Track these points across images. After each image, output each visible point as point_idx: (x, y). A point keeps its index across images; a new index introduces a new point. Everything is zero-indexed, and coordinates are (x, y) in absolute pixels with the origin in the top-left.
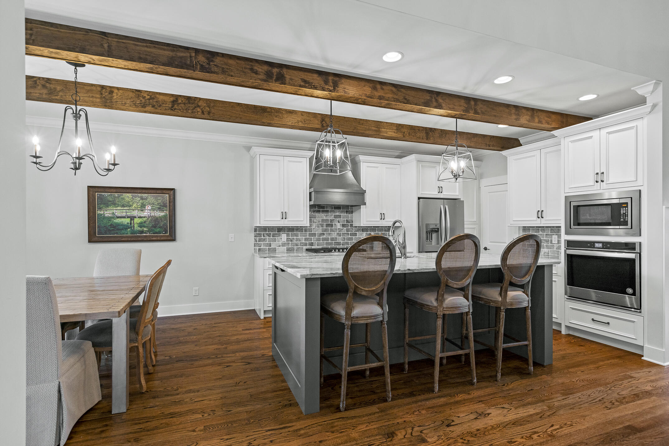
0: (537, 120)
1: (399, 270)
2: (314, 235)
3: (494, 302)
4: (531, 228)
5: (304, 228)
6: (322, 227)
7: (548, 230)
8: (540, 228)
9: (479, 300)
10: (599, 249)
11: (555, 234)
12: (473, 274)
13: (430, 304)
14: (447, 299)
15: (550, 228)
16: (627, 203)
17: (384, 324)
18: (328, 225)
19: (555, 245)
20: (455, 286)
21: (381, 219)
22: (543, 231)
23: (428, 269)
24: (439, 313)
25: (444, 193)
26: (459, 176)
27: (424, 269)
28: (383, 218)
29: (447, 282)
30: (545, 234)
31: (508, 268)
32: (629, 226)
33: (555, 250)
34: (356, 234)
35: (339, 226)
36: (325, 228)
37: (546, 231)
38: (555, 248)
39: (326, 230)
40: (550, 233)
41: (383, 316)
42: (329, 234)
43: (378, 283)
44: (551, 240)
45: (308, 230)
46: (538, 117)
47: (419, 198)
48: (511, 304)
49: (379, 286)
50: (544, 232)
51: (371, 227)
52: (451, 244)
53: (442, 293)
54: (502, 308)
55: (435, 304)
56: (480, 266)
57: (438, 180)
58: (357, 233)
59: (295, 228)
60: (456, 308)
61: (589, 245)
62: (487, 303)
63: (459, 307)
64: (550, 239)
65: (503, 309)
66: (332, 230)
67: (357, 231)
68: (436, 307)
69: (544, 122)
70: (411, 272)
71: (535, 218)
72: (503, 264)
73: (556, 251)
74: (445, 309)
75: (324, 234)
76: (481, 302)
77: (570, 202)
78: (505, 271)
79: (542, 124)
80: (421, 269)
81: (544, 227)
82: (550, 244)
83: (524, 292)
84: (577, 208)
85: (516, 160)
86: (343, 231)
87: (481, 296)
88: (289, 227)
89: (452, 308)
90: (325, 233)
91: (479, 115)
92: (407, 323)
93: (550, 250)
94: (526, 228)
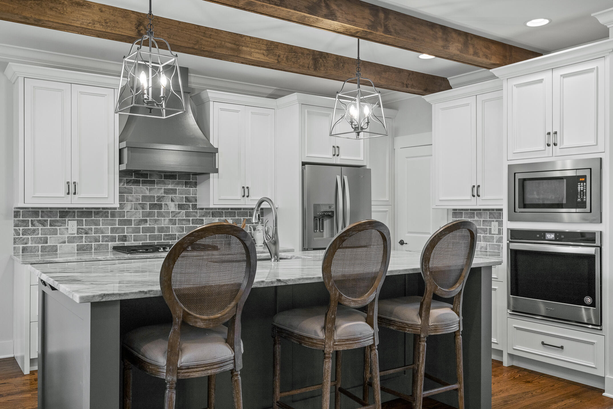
0: (471, 50)
1: (263, 282)
2: (129, 222)
3: (411, 326)
4: (463, 212)
5: (110, 211)
6: (143, 208)
7: (486, 214)
8: (475, 212)
9: (390, 325)
10: (551, 242)
11: (495, 220)
12: (379, 284)
13: (313, 336)
14: (340, 326)
15: (488, 212)
16: (585, 177)
17: (237, 375)
18: (152, 206)
19: (495, 236)
20: (353, 305)
21: (244, 196)
22: (479, 216)
23: (310, 279)
24: (327, 350)
25: (342, 156)
26: (362, 128)
27: (303, 279)
28: (246, 194)
29: (341, 299)
30: (482, 220)
31: (431, 272)
32: (588, 209)
33: (495, 243)
34: (203, 220)
35: (172, 207)
36: (148, 210)
37: (483, 216)
38: (495, 240)
39: (149, 214)
40: (488, 219)
41: (235, 362)
42: (156, 221)
43: (226, 306)
44: (490, 229)
45: (117, 215)
46: (473, 46)
47: (304, 164)
48: (436, 328)
49: (227, 310)
50: (481, 218)
51: (228, 209)
52: (346, 238)
53: (333, 316)
54: (422, 336)
55: (321, 335)
56: (391, 271)
57: (331, 135)
58: (204, 218)
59: (93, 210)
60: (353, 340)
61: (538, 236)
62: (400, 329)
63: (358, 339)
64: (488, 228)
65: (424, 337)
66: (160, 215)
67: (204, 216)
68: (323, 341)
69: (481, 55)
70: (282, 284)
71: (469, 197)
72: (424, 267)
73: (496, 245)
74: (337, 343)
75: (146, 221)
76: (391, 328)
77: (515, 174)
78: (427, 278)
79: (479, 57)
80: (299, 279)
81: (480, 210)
82: (488, 235)
83: (453, 309)
84: (523, 181)
85: (443, 109)
86: (179, 215)
87: (392, 319)
88: (83, 208)
89: (347, 340)
90: (148, 219)
91: (391, 35)
92: (278, 367)
93: (488, 243)
94: (457, 211)
